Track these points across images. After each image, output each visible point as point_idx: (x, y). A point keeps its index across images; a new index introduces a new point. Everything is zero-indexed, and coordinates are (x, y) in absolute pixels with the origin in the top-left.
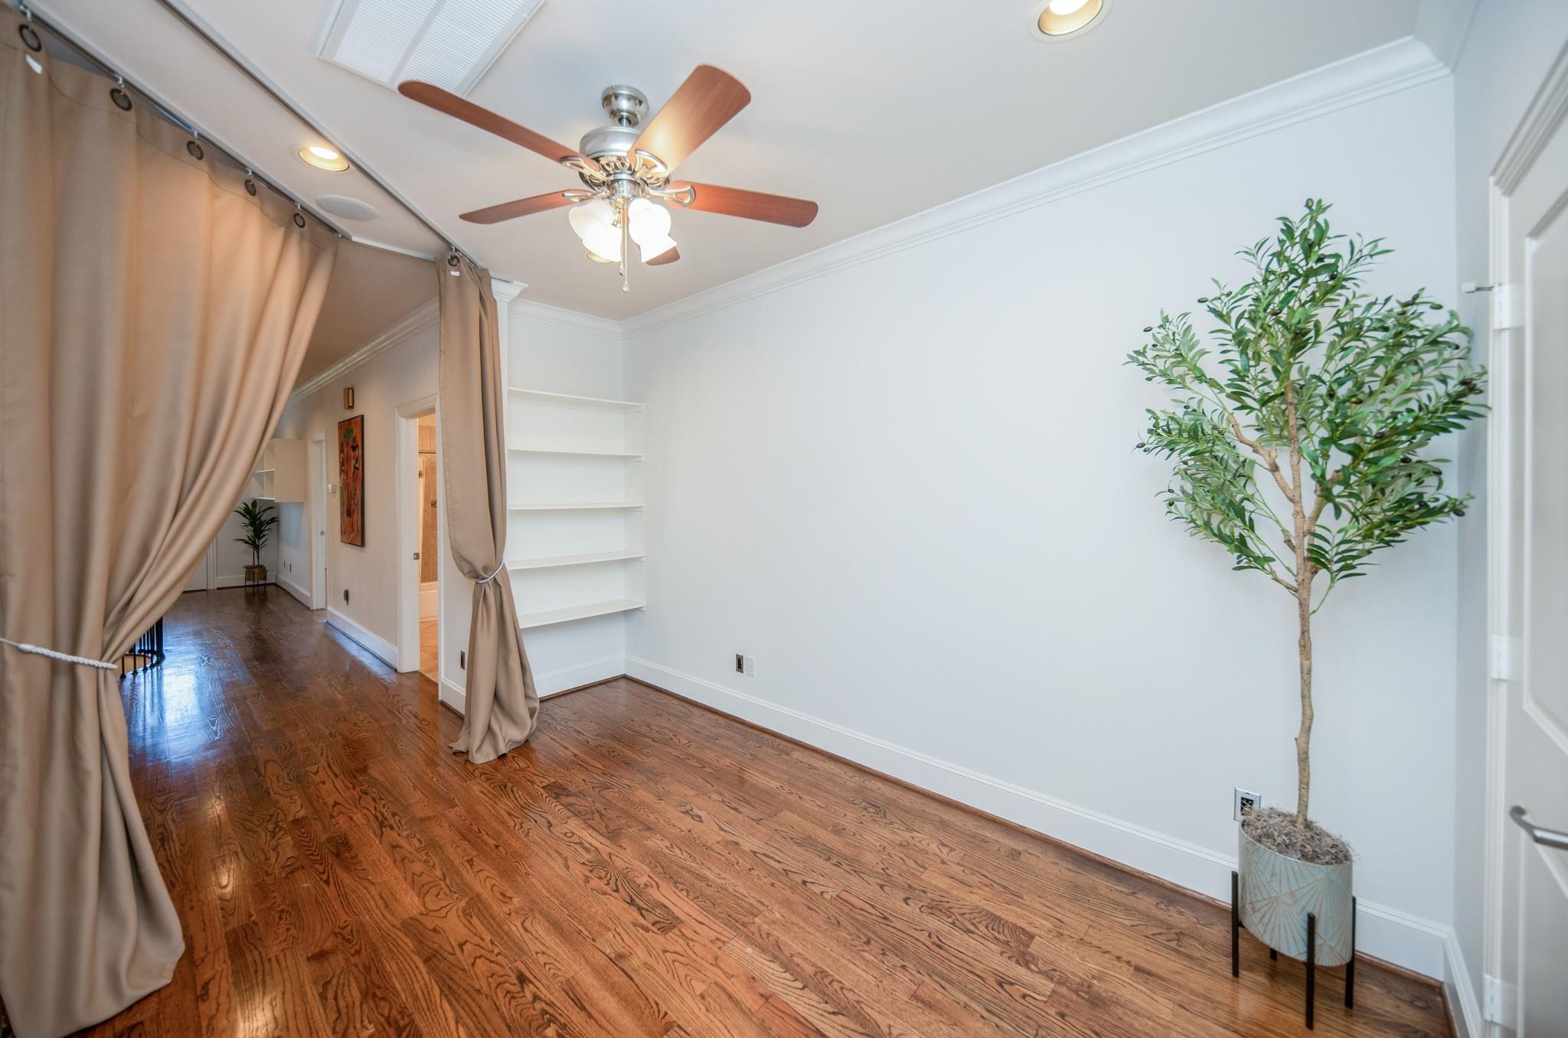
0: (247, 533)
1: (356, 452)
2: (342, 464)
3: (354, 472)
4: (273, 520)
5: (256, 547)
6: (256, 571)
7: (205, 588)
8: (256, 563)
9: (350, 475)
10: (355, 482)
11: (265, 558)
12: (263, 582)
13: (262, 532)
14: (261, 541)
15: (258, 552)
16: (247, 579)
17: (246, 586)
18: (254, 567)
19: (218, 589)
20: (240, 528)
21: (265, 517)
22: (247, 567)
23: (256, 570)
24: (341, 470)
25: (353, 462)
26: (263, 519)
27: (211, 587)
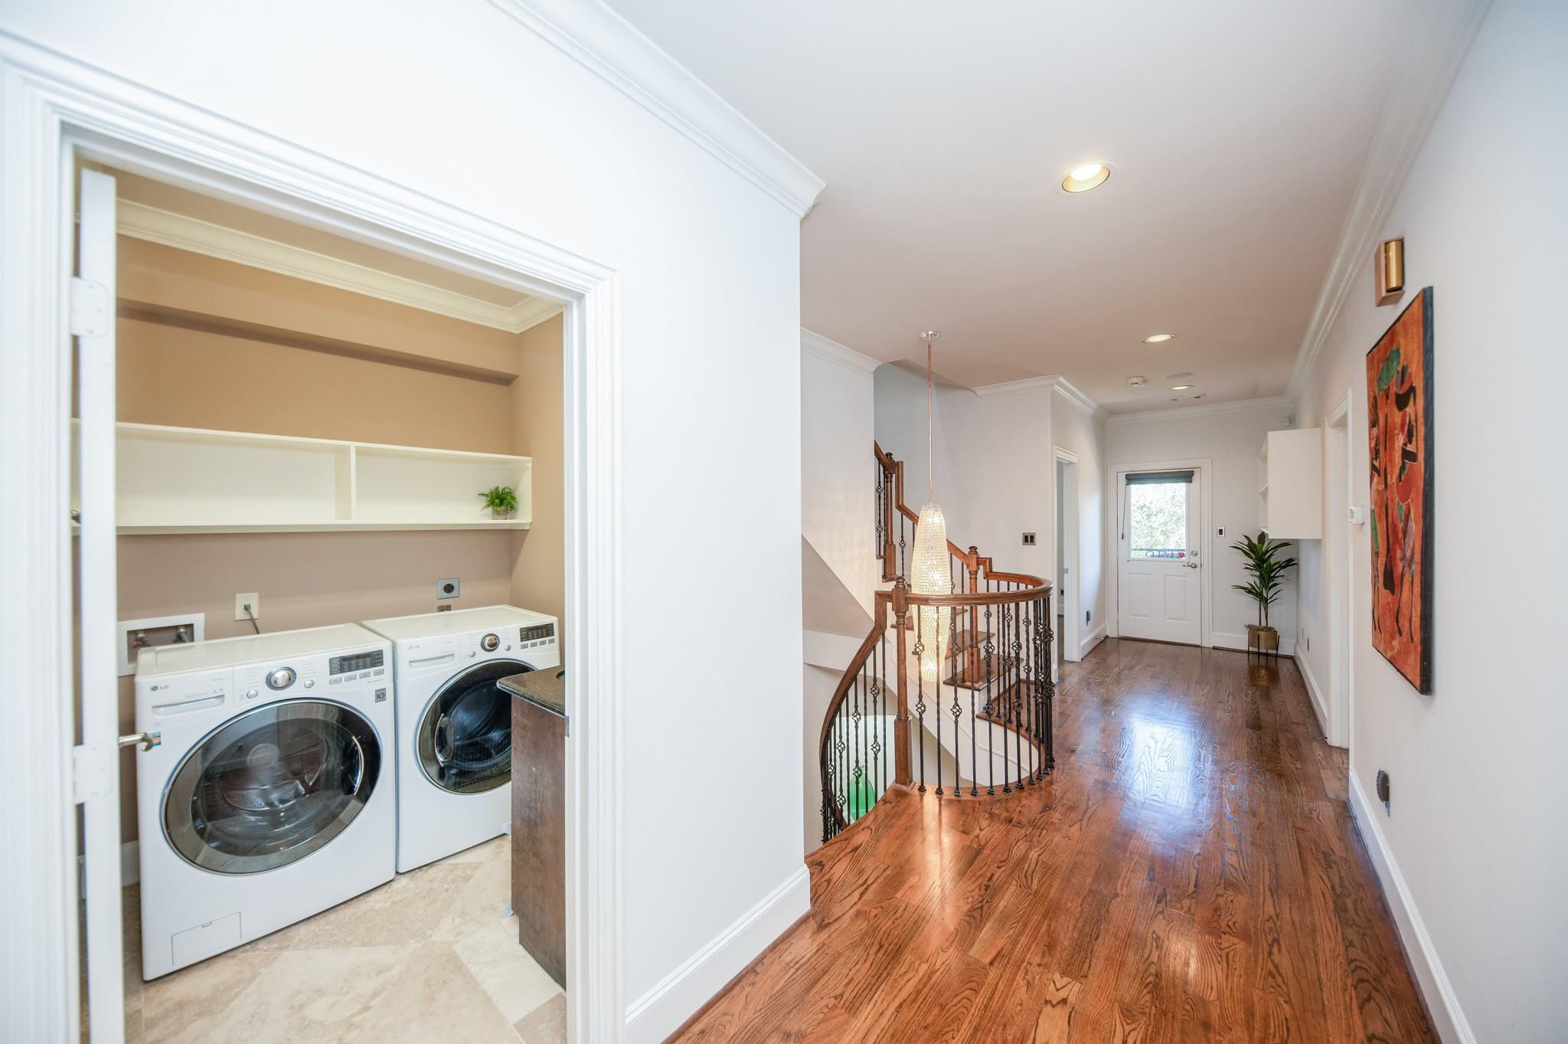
0: (1251, 579)
1: (1409, 409)
2: (1375, 453)
3: (1403, 468)
4: (1290, 563)
5: (1264, 601)
6: (1263, 636)
7: (1199, 643)
8: (1264, 624)
9: (1393, 479)
10: (1404, 497)
11: (1279, 616)
12: (1275, 652)
13: (1271, 579)
14: (1271, 594)
15: (1266, 609)
16: (1250, 644)
17: (1248, 652)
18: (1259, 629)
19: (1214, 648)
20: (1241, 571)
21: (1279, 557)
22: (1250, 627)
23: (1262, 634)
24: (1373, 468)
25: (1400, 440)
26: (1273, 561)
27: (1206, 645)
